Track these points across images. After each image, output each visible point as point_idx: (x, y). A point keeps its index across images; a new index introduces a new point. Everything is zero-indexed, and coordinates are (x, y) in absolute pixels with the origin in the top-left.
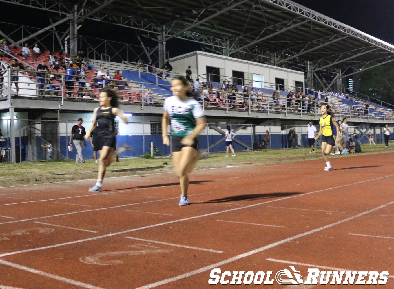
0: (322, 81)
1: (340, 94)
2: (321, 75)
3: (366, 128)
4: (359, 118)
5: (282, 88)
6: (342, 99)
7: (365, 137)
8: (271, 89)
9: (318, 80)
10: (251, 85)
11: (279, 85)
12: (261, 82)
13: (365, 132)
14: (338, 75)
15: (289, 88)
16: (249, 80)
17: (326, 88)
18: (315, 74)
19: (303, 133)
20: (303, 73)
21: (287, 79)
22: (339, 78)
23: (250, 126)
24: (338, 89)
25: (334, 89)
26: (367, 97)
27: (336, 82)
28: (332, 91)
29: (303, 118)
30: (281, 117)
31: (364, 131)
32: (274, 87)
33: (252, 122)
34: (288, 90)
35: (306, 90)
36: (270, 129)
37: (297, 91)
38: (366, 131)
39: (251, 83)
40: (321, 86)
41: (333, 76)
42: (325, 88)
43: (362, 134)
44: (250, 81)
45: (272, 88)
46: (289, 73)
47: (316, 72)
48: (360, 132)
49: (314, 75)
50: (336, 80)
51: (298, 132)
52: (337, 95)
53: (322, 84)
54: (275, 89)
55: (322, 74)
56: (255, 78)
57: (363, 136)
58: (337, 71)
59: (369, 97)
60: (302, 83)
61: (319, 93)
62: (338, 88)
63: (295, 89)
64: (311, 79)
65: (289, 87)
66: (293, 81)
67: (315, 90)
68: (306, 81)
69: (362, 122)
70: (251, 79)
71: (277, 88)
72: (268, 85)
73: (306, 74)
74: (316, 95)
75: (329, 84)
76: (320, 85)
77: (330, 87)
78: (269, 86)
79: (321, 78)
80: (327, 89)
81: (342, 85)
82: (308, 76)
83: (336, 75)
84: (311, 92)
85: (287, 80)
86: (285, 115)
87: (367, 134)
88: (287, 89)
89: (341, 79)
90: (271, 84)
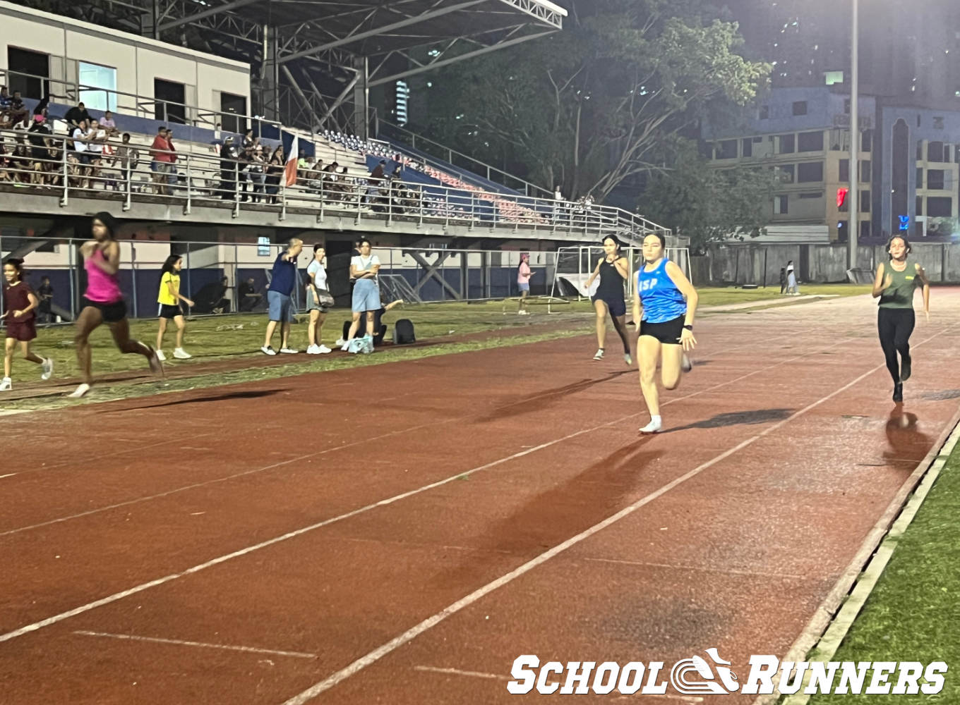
0: (308, 95)
1: (365, 140)
2: (304, 72)
3: (440, 253)
4: (417, 220)
5: (178, 114)
6: (368, 156)
7: (433, 277)
8: (141, 115)
9: (293, 90)
10: (73, 99)
11: (168, 105)
12: (107, 91)
13: (436, 264)
14: (358, 77)
15: (200, 116)
16: (66, 83)
17: (320, 117)
18: (285, 68)
19: (240, 266)
20: (248, 66)
21: (194, 83)
22: (362, 84)
23: (67, 242)
24: (356, 122)
25: (344, 124)
26: (448, 151)
27: (353, 99)
28: (338, 127)
29: (243, 218)
30: (168, 214)
31: (431, 260)
32: (152, 108)
33: (71, 231)
34: (195, 121)
35: (254, 122)
36: (134, 250)
37: (227, 124)
38: (437, 261)
39: (73, 94)
40: (306, 110)
41: (342, 80)
42: (316, 117)
43: (425, 267)
44: (71, 87)
45: (146, 111)
46: (201, 65)
47: (288, 64)
48: (420, 261)
49: (281, 71)
50: (352, 91)
51: (225, 263)
52: (353, 140)
53: (307, 103)
54: (152, 117)
55: (309, 71)
56: (87, 76)
57: (429, 275)
58: (356, 63)
59: (451, 151)
60: (244, 99)
61: (298, 134)
62: (358, 118)
63: (219, 119)
64: (271, 87)
65: (201, 112)
66: (213, 90)
67: (284, 124)
68: (257, 91)
69: (427, 233)
70: (74, 82)
71: (159, 114)
72: (131, 102)
73: (255, 71)
74: (289, 138)
75: (330, 106)
76: (302, 104)
77: (334, 113)
78: (134, 107)
79: (304, 85)
80: (324, 120)
81: (371, 111)
82: (263, 77)
83: (353, 74)
84: (270, 132)
85: (196, 87)
86: (185, 209)
87: (439, 271)
88: (194, 118)
89: (367, 91)
90: (140, 101)
